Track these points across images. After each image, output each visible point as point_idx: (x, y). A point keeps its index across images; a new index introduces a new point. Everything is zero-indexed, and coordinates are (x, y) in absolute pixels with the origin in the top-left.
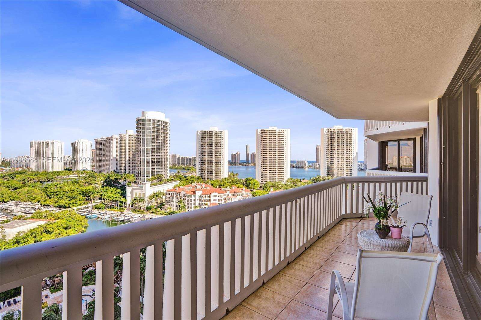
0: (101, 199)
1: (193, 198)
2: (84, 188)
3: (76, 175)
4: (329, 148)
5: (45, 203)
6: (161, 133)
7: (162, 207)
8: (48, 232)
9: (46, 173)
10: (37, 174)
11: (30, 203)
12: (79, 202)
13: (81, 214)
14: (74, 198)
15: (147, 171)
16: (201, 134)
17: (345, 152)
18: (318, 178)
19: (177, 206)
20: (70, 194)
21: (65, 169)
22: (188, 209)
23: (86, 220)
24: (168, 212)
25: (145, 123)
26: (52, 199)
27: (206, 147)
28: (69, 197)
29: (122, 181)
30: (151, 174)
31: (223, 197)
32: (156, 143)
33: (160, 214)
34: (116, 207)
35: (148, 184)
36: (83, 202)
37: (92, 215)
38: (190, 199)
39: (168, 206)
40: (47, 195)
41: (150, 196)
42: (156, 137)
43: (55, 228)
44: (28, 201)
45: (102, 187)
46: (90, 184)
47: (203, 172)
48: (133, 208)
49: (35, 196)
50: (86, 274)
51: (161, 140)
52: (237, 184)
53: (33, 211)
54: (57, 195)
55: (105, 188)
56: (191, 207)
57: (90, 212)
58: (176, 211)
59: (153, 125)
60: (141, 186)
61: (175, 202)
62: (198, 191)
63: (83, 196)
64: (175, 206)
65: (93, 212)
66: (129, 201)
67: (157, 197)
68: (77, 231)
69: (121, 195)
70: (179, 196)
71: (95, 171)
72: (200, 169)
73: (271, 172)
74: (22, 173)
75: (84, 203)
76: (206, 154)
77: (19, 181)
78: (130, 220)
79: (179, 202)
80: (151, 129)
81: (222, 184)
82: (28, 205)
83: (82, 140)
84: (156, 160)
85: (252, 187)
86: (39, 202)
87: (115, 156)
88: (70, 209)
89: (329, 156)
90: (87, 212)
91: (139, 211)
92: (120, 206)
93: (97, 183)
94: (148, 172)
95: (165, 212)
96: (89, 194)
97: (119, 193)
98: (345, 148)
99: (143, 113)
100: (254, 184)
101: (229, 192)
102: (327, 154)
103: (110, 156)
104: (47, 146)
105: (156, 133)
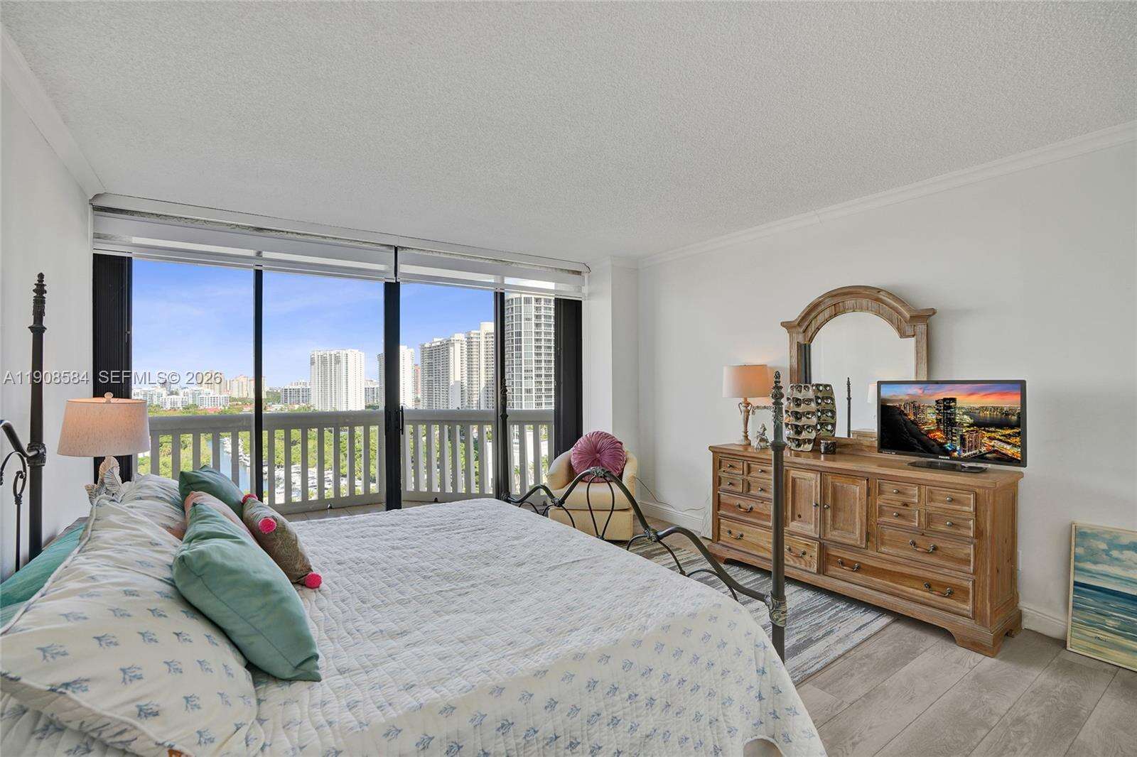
21: (367, 407)
25: (520, 307)
32: (543, 349)
42: (543, 335)
80: (533, 319)
87: (458, 378)
103: (448, 378)
104: (338, 361)
105: (543, 327)
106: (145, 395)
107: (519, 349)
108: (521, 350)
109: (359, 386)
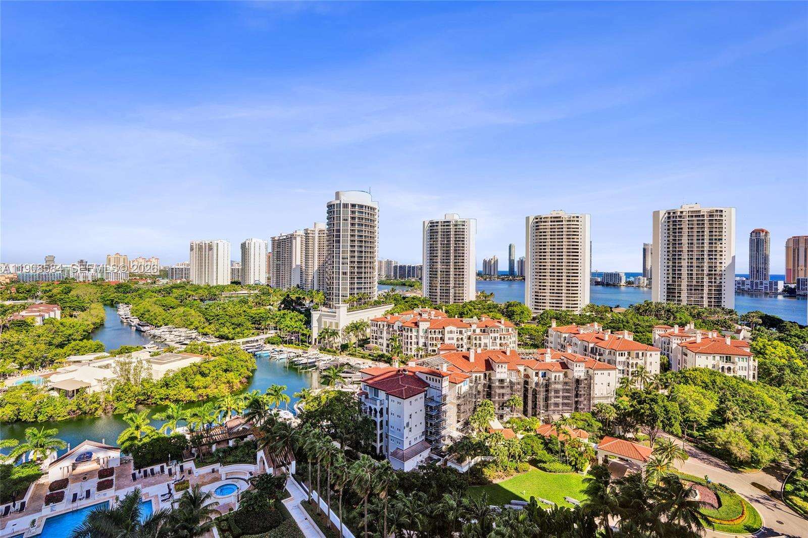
0: (275, 328)
1: (414, 333)
2: (254, 311)
3: (246, 292)
4: (671, 249)
5: (203, 331)
6: (365, 225)
7: (365, 346)
8: (203, 375)
9: (209, 288)
10: (196, 288)
11: (185, 329)
12: (246, 331)
13: (248, 351)
14: (239, 325)
15: (343, 286)
16: (431, 226)
17: (706, 256)
18: (648, 305)
19: (388, 346)
20: (235, 320)
21: (232, 283)
22: (406, 352)
23: (254, 360)
24: (375, 355)
25: (340, 210)
26: (212, 325)
27: (439, 249)
28: (233, 324)
29: (308, 302)
30: (348, 292)
31: (465, 335)
32: (356, 242)
33: (362, 357)
34: (297, 342)
35: (343, 308)
36: (252, 331)
37: (263, 353)
38: (410, 334)
39: (374, 345)
40: (206, 319)
41: (347, 328)
42: (356, 231)
43: (211, 368)
44: (184, 326)
45: (279, 310)
46: (263, 305)
47: (434, 291)
48: (322, 345)
49: (192, 320)
51: (365, 236)
52: (490, 312)
53: (188, 342)
54: (218, 319)
55: (282, 312)
56: (410, 349)
57: (260, 348)
58: (387, 354)
59: (353, 212)
60: (334, 310)
61: (385, 339)
62: (423, 323)
63: (252, 324)
64: (385, 345)
65: (265, 349)
66: (315, 334)
67: (357, 329)
68: (240, 375)
69: (304, 324)
70: (391, 329)
71: (271, 285)
72: (428, 285)
73: (553, 293)
74: (179, 287)
75: (253, 334)
76: (439, 260)
77: (176, 298)
78: (316, 364)
79: (391, 339)
80: (349, 219)
81: (465, 310)
82: (183, 332)
83: (254, 240)
84: (356, 269)
85: (517, 318)
86: (196, 328)
87: (298, 263)
88: (232, 341)
89: (671, 264)
90: (257, 348)
91: (329, 351)
92: (303, 341)
93: (272, 303)
94: (345, 289)
95: (370, 355)
96: (260, 320)
97: (301, 320)
98: (706, 248)
99: (337, 195)
100: (522, 312)
101: (476, 326)
102: (666, 261)
103: (291, 263)
104: (211, 248)
105: (357, 226)
107: (338, 242)
109: (226, 267)
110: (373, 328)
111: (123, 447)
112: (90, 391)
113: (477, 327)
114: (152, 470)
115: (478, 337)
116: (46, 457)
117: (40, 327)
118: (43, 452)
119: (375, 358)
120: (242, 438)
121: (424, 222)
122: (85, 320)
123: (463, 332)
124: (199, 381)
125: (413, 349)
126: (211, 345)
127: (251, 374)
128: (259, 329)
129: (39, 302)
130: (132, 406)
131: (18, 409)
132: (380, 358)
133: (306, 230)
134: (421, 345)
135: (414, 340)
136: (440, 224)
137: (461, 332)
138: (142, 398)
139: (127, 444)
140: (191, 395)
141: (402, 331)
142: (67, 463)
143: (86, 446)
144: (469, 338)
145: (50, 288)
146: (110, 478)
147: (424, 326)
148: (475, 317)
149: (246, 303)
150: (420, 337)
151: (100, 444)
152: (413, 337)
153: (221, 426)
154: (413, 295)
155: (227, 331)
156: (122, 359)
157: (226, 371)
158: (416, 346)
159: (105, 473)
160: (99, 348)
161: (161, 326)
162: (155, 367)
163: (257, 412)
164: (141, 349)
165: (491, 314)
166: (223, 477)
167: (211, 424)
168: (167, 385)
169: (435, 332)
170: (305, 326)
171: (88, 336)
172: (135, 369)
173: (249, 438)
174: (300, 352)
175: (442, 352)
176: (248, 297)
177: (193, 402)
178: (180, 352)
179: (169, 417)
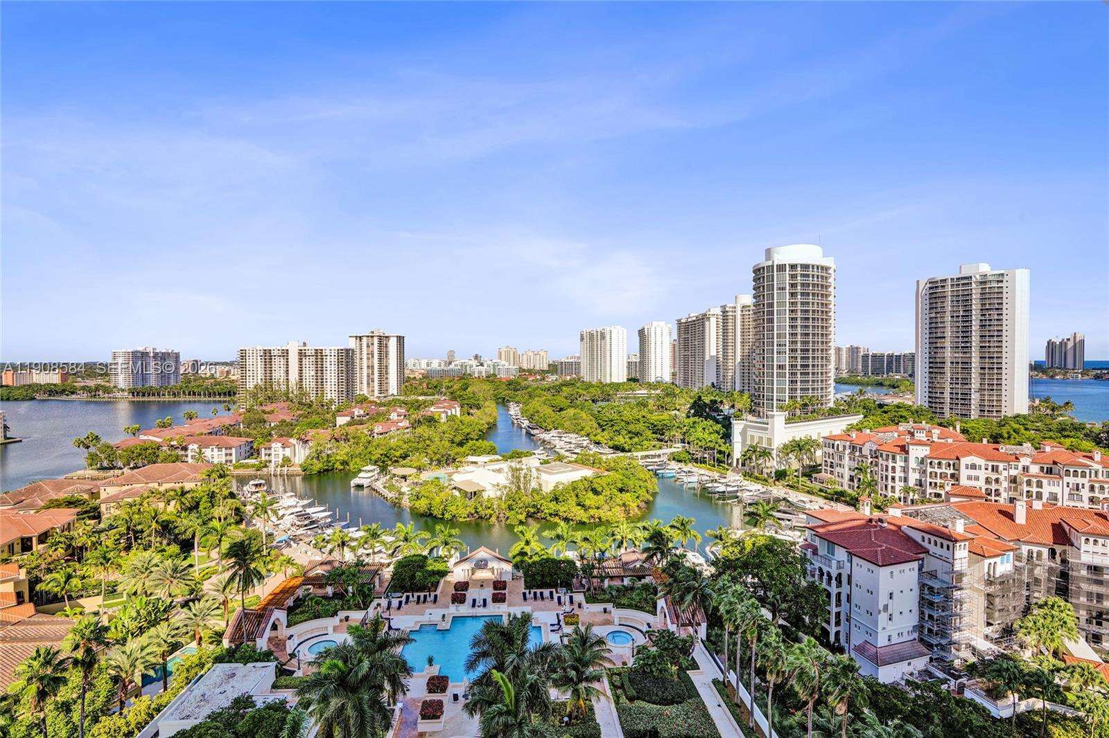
0: (683, 441)
1: (900, 463)
2: (655, 417)
3: (645, 392)
5: (595, 438)
6: (813, 294)
7: (814, 475)
8: (595, 492)
9: (602, 385)
10: (588, 386)
11: (576, 436)
12: (645, 442)
13: (649, 468)
14: (637, 434)
15: (779, 387)
16: (931, 288)
19: (852, 479)
20: (632, 427)
21: (629, 380)
22: (884, 492)
23: (655, 480)
24: (829, 491)
25: (773, 275)
26: (605, 432)
27: (948, 325)
28: (630, 432)
29: (727, 407)
30: (787, 394)
31: (1004, 474)
32: (799, 321)
33: (808, 492)
34: (712, 462)
35: (779, 418)
36: (653, 443)
37: (668, 473)
38: (891, 464)
39: (829, 476)
40: (599, 424)
41: (785, 447)
42: (800, 305)
43: (605, 485)
44: (574, 432)
45: (688, 417)
46: (666, 409)
47: (938, 395)
48: (746, 468)
49: (583, 425)
50: (638, 588)
51: (814, 311)
52: (1065, 437)
53: (578, 451)
54: (613, 425)
55: (692, 419)
56: (892, 487)
57: (663, 465)
58: (850, 491)
59: (793, 277)
60: (765, 420)
61: (847, 469)
62: (917, 447)
63: (653, 433)
64: (847, 477)
65: (669, 467)
66: (737, 452)
67: (801, 450)
68: (638, 497)
69: (721, 438)
70: (857, 454)
71: (677, 383)
72: (927, 385)
75: (654, 446)
76: (948, 344)
77: (566, 398)
78: (738, 494)
79: (857, 468)
80: (788, 288)
81: (1004, 431)
83: (655, 324)
84: (799, 360)
86: (588, 435)
87: (714, 353)
88: (629, 454)
90: (659, 466)
91: (757, 478)
92: (720, 461)
93: (678, 407)
94: (782, 390)
95: (821, 490)
96: (663, 429)
97: (718, 432)
99: (768, 253)
101: (1030, 459)
103: (703, 353)
104: (603, 337)
105: (799, 297)
106: (462, 366)
107: (771, 321)
108: (772, 322)
109: (621, 360)
110: (826, 450)
111: (514, 561)
112: (485, 495)
113: (1033, 462)
114: (542, 593)
115: (1034, 480)
116: (451, 556)
117: (444, 423)
118: (449, 551)
119: (829, 496)
120: (640, 578)
121: (918, 282)
122: (480, 418)
123: (1001, 468)
124: (590, 500)
125: (897, 489)
126: (604, 457)
127: (651, 499)
128: (661, 441)
129: (444, 398)
130: (522, 517)
131: (430, 504)
132: (838, 497)
133: (724, 307)
134: (912, 483)
135: (899, 474)
136: (949, 283)
137: (995, 469)
138: (532, 510)
139: (518, 559)
140: (581, 515)
141: (877, 457)
142: (467, 566)
143: (482, 553)
144: (1014, 480)
145: (452, 384)
146: (503, 592)
147: (917, 452)
148: (1027, 445)
149: (645, 406)
150: (911, 470)
151: (494, 553)
152: (898, 469)
153: (615, 557)
154: (896, 401)
155: (622, 441)
156: (514, 464)
157: (621, 490)
158: (902, 484)
159: (499, 585)
160: (492, 451)
161: (551, 430)
162: (544, 476)
163: (660, 549)
164: (531, 455)
165: (1068, 441)
166: (617, 622)
167: (603, 553)
168: (556, 499)
169: (939, 463)
170: (723, 440)
171: (483, 436)
172: (525, 477)
173: (647, 580)
174: (716, 475)
175: (953, 500)
176: (648, 398)
177: (584, 523)
178: (570, 462)
179: (559, 537)
